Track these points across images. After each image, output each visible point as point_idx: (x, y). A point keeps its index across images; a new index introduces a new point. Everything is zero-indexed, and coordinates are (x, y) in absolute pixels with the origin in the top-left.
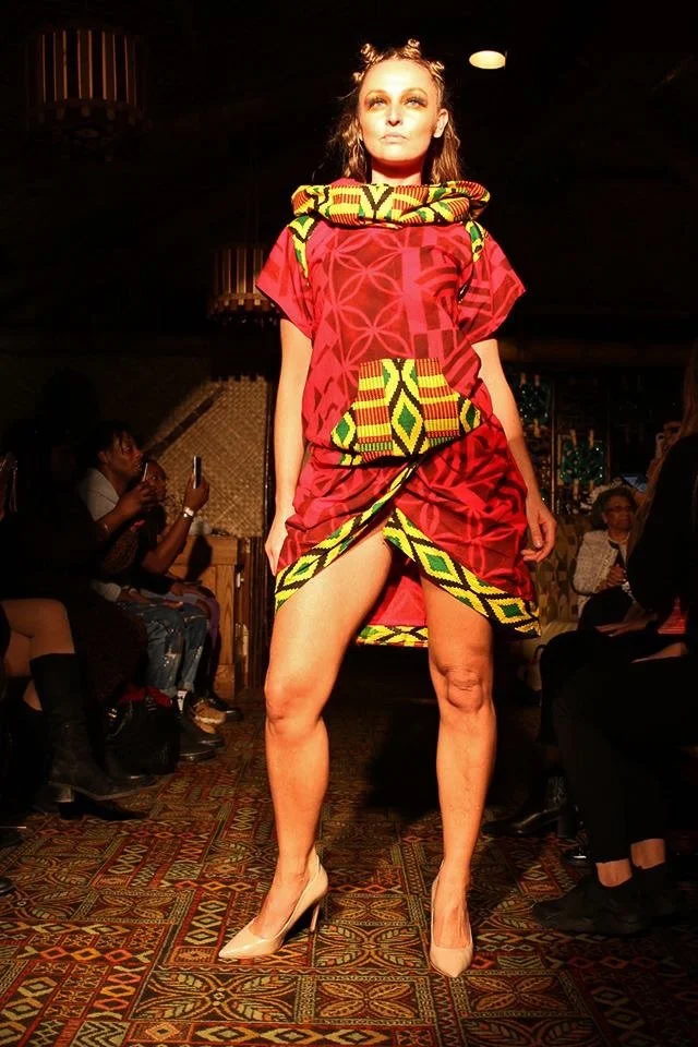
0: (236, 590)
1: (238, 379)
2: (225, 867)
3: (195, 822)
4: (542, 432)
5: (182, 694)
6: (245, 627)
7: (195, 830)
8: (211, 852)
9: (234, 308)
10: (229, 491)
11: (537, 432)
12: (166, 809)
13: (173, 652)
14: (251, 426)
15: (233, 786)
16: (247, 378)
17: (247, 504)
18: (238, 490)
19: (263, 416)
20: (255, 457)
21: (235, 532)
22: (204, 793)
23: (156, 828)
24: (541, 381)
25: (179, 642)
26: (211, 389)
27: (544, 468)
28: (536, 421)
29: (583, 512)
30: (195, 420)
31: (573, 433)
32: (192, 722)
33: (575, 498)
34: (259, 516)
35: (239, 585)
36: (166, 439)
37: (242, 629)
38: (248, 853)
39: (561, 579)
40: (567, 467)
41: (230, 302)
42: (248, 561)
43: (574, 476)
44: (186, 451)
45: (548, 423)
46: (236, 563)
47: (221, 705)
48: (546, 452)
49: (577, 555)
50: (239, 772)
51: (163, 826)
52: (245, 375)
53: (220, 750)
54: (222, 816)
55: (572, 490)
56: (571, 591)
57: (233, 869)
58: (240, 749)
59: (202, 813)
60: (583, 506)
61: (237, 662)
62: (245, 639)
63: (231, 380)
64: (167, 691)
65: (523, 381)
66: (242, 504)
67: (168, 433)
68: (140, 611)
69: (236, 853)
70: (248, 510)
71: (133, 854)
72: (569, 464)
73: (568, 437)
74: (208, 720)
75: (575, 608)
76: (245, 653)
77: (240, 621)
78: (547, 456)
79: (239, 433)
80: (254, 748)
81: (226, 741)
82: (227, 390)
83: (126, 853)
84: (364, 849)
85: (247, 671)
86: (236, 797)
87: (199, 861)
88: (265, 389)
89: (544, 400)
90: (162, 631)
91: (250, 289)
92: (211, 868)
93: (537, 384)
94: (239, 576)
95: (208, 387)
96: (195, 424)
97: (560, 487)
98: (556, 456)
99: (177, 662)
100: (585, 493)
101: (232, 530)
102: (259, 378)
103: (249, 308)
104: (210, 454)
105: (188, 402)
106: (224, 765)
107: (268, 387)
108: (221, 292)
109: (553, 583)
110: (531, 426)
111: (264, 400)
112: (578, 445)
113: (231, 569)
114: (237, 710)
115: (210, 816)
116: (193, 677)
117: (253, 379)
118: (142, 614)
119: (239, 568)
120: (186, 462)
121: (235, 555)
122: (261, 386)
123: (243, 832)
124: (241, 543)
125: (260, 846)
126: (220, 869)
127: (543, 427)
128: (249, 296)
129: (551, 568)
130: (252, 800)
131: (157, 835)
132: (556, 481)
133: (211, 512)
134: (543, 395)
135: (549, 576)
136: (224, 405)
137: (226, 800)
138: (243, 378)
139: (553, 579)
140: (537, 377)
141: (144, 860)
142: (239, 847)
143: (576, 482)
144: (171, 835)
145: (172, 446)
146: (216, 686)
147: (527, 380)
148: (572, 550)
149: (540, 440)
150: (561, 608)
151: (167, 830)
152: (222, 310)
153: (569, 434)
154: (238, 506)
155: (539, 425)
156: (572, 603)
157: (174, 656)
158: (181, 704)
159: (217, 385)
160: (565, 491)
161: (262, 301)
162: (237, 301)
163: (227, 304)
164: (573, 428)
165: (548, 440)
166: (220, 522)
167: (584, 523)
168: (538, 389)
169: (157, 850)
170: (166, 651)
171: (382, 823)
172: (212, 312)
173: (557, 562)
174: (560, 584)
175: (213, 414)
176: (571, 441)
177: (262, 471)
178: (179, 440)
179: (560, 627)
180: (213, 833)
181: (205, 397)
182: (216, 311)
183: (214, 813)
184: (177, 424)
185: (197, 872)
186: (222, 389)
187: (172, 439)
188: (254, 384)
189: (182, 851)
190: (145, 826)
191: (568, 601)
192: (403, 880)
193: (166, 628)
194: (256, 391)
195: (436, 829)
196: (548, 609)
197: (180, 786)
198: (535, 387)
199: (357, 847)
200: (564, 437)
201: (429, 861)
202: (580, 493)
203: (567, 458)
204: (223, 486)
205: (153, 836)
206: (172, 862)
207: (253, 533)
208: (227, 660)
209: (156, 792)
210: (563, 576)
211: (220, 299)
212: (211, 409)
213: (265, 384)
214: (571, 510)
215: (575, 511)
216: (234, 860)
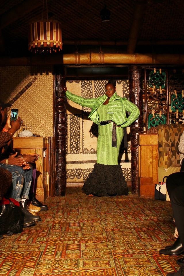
0: (44, 158)
1: (41, 74)
2: (44, 270)
3: (31, 252)
4: (163, 92)
5: (23, 200)
6: (47, 173)
7: (31, 255)
8: (38, 264)
9: (39, 46)
10: (39, 119)
11: (161, 92)
12: (19, 247)
13: (19, 184)
14: (47, 93)
15: (45, 237)
16: (45, 74)
17: (47, 124)
18: (43, 118)
19: (52, 89)
20: (49, 105)
21: (42, 135)
22: (34, 240)
23: (15, 255)
24: (162, 71)
25: (22, 180)
26: (31, 79)
27: (164, 106)
28: (160, 87)
29: (181, 123)
30: (25, 91)
31: (175, 91)
32: (28, 211)
33: (177, 117)
34: (51, 128)
35: (44, 156)
36: (14, 99)
37: (46, 174)
38: (53, 264)
39: (172, 150)
40: (173, 105)
41: (38, 43)
42: (48, 146)
43: (176, 109)
44: (22, 103)
45: (165, 88)
46: (43, 148)
47: (39, 204)
48: (164, 99)
49: (179, 140)
50: (47, 231)
51: (19, 254)
52: (44, 73)
53: (40, 222)
54: (42, 249)
55: (176, 114)
56: (177, 154)
57: (48, 271)
58: (48, 222)
59: (33, 248)
60: (180, 120)
61: (45, 187)
62: (48, 178)
63: (39, 74)
64: (18, 200)
65: (155, 72)
66: (45, 124)
67: (14, 97)
68: (7, 168)
69: (48, 264)
70: (47, 126)
71: (7, 266)
72: (174, 104)
73: (173, 93)
74: (34, 210)
75: (179, 162)
76: (48, 183)
77: (45, 170)
78: (165, 101)
79: (43, 96)
80: (53, 221)
81: (42, 219)
82: (37, 79)
83: (4, 266)
84: (100, 261)
85: (48, 190)
86: (47, 241)
87: (33, 268)
88: (52, 78)
89: (163, 78)
90: (16, 175)
91: (45, 38)
92: (38, 271)
93: (161, 72)
94: (44, 152)
95: (29, 78)
96: (25, 93)
97: (171, 113)
98: (169, 101)
99: (21, 188)
100: (181, 115)
101: (41, 134)
102: (50, 74)
103: (45, 46)
104: (31, 104)
105: (22, 84)
106: (41, 228)
107: (54, 77)
108: (34, 40)
109: (169, 151)
110: (158, 89)
111: (52, 82)
112: (178, 97)
113: (41, 150)
114: (46, 206)
115: (37, 249)
116: (28, 194)
117: (47, 74)
118: (8, 169)
119: (44, 149)
120: (21, 108)
121: (43, 144)
122: (51, 77)
123: (50, 255)
124: (45, 139)
125: (58, 261)
126: (42, 271)
127: (163, 89)
128: (45, 41)
129: (168, 145)
130: (54, 242)
131: (16, 258)
132: (169, 111)
133: (32, 128)
134: (163, 77)
135: (168, 149)
136: (36, 85)
137: (43, 243)
138: (43, 74)
139: (170, 150)
140: (160, 70)
141: (11, 268)
142: (49, 262)
143: (177, 111)
144: (22, 258)
145: (16, 102)
146: (37, 197)
147: (156, 71)
148: (177, 138)
149: (162, 95)
150: (173, 161)
151: (20, 256)
152: (34, 47)
153: (174, 92)
154: (43, 125)
155: (162, 89)
156: (177, 159)
157: (20, 185)
158: (23, 204)
159: (33, 77)
160: (173, 114)
161: (50, 43)
162: (40, 43)
163: (36, 44)
164: (175, 89)
165: (166, 94)
166: (36, 132)
167: (181, 127)
168: (161, 74)
169: (16, 264)
170: (17, 183)
171: (106, 250)
172: (31, 48)
173: (171, 143)
174: (172, 152)
175: (32, 88)
176: (175, 95)
177: (52, 110)
178: (19, 99)
179: (173, 169)
180: (38, 257)
181: (29, 82)
182: (32, 47)
183: (39, 248)
184: (18, 93)
185: (33, 273)
186: (35, 78)
187: (16, 99)
188: (48, 76)
189: (26, 264)
190: (11, 254)
191: (176, 158)
192: (116, 273)
193: (17, 174)
194: (49, 79)
195: (127, 252)
196: (168, 162)
197: (24, 237)
198: (159, 73)
199: (96, 260)
200: (171, 93)
201: (126, 265)
202: (179, 115)
203: (173, 101)
204: (37, 117)
205: (14, 258)
206: (23, 269)
207: (49, 135)
208: (41, 186)
209: (15, 240)
210: (173, 149)
211: (34, 42)
212: (31, 87)
213: (52, 76)
214: (175, 122)
215: (177, 123)
216: (47, 267)
